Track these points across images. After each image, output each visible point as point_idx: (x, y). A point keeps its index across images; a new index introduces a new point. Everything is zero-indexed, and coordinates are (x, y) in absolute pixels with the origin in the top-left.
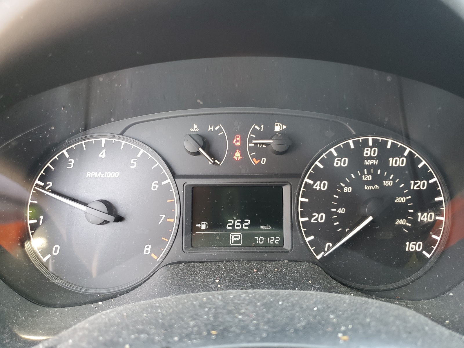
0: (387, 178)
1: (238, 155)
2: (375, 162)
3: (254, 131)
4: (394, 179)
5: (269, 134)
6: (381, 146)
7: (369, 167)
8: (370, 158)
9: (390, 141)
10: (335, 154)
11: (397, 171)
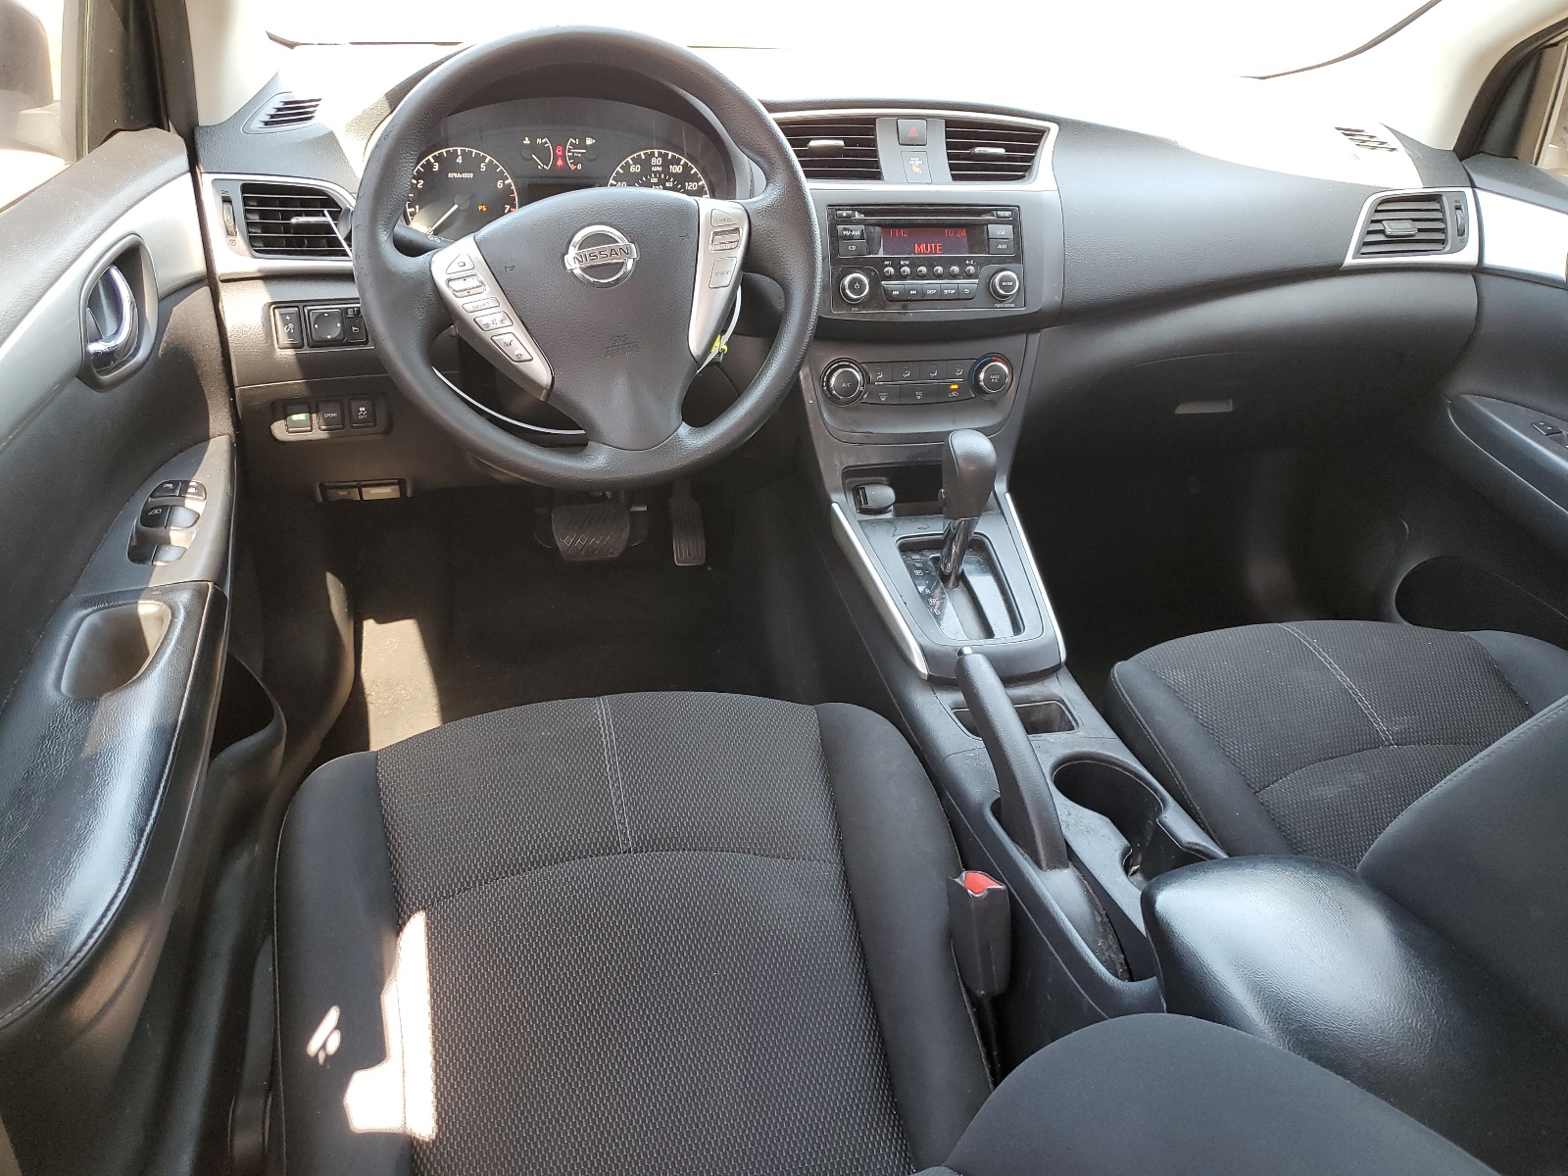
0: (668, 181)
1: (560, 163)
2: (660, 169)
3: (572, 144)
4: (673, 182)
5: (582, 145)
6: (664, 156)
7: (655, 173)
8: (657, 166)
9: (670, 154)
10: (631, 162)
11: (675, 175)
